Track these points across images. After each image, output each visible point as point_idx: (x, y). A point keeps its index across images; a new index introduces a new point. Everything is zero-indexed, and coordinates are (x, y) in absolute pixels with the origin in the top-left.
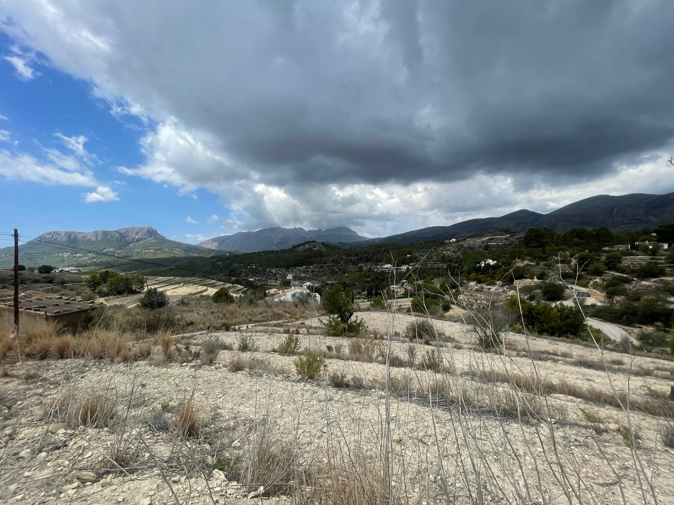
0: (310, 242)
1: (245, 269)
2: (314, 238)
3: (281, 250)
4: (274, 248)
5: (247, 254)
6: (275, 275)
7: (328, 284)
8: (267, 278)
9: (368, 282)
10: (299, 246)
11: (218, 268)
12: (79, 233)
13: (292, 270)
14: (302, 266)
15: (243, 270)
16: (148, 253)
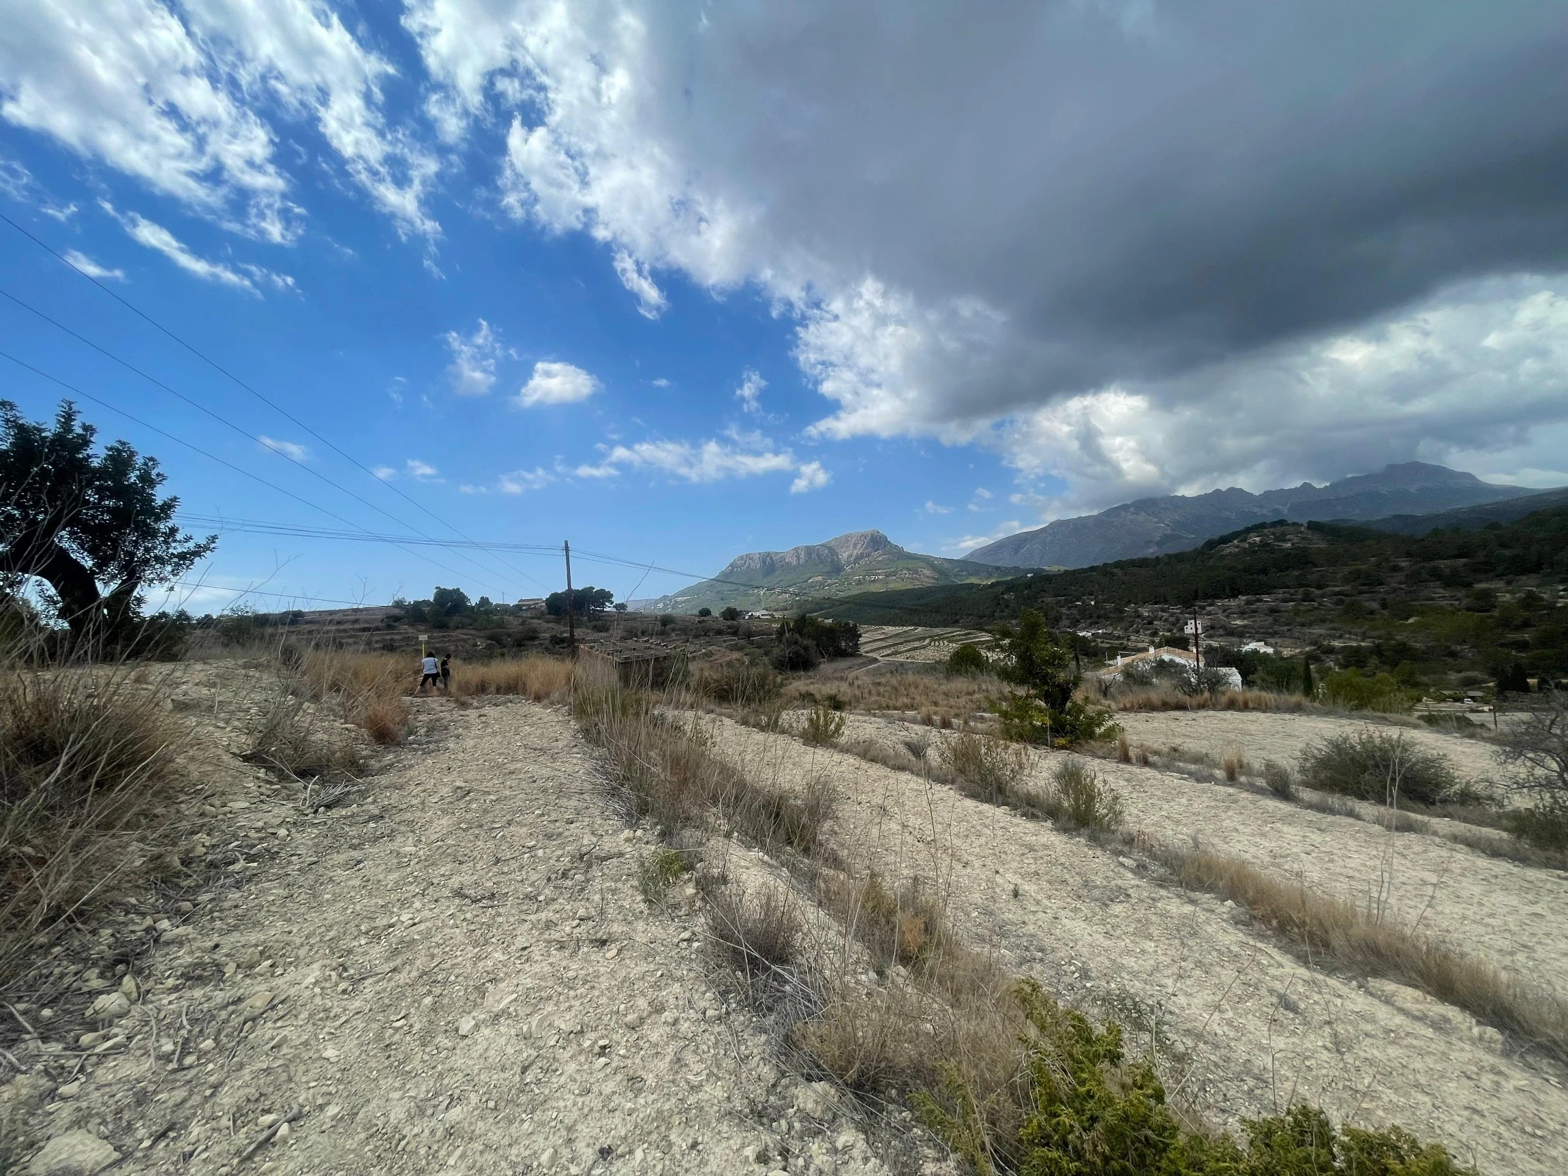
0: (1263, 526)
1: (1069, 608)
2: (1285, 512)
3: (1169, 556)
4: (1151, 552)
5: (1074, 572)
6: (1150, 623)
7: (1331, 651)
8: (1126, 630)
9: (1523, 646)
10: (1225, 540)
11: (1007, 606)
12: (776, 553)
13: (1203, 608)
14: (1235, 596)
15: (1064, 610)
16: (874, 581)
